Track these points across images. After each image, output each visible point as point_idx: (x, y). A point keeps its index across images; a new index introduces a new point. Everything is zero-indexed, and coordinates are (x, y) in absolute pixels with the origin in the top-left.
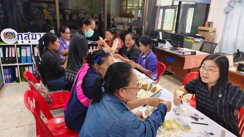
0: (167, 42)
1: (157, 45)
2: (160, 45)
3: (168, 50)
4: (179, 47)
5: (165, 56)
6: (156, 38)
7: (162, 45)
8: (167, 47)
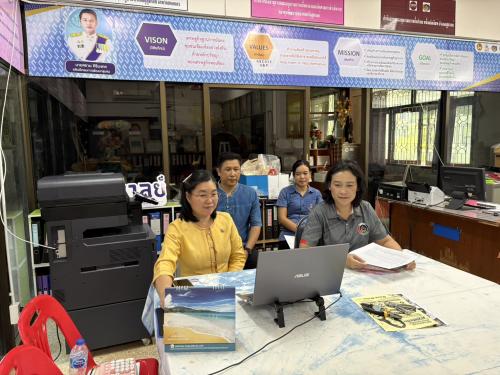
0: (434, 189)
1: (406, 197)
2: (413, 197)
3: (441, 209)
4: (471, 198)
5: (432, 224)
6: (400, 179)
7: (420, 195)
8: (435, 199)
